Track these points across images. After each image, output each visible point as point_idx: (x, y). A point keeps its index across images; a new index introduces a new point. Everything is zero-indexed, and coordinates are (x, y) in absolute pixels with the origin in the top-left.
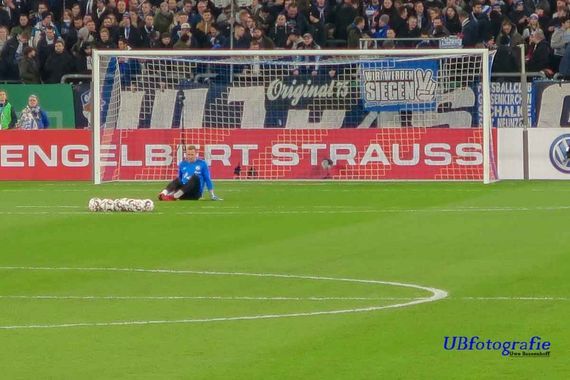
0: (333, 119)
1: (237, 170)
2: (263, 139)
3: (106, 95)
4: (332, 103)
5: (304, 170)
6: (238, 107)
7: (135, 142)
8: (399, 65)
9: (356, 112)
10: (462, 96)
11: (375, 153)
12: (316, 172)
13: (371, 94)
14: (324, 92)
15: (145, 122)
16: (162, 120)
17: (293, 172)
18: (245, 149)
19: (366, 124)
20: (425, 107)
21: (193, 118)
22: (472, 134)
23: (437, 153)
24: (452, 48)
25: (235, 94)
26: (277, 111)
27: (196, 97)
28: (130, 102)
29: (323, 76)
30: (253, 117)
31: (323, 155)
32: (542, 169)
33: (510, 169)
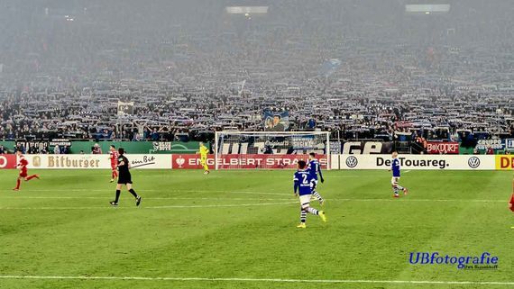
0: (284, 152)
1: (257, 166)
2: (264, 157)
3: (219, 145)
4: (283, 147)
5: (277, 166)
6: (257, 148)
7: (227, 158)
8: (303, 137)
9: (290, 150)
10: (321, 146)
12: (279, 167)
13: (295, 145)
14: (282, 144)
15: (230, 152)
16: (235, 151)
17: (273, 167)
18: (259, 160)
19: (294, 152)
20: (310, 149)
21: (244, 151)
22: (323, 156)
24: (318, 132)
25: (256, 145)
27: (245, 146)
28: (226, 147)
31: (281, 162)
32: (344, 166)
33: (335, 166)
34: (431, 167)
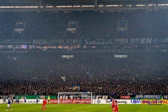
1: (70, 103)
2: (72, 100)
3: (59, 96)
4: (78, 97)
6: (70, 97)
7: (62, 100)
9: (80, 98)
10: (90, 97)
11: (82, 101)
12: (77, 103)
13: (82, 97)
14: (78, 96)
15: (62, 99)
16: (64, 98)
17: (75, 103)
18: (71, 101)
19: (81, 99)
20: (86, 98)
21: (67, 98)
22: (90, 100)
23: (87, 102)
24: (89, 93)
25: (70, 96)
26: (73, 98)
27: (67, 97)
28: (61, 97)
29: (78, 95)
30: (72, 98)
31: (78, 102)
32: (96, 103)
33: (94, 103)
34: (122, 103)
